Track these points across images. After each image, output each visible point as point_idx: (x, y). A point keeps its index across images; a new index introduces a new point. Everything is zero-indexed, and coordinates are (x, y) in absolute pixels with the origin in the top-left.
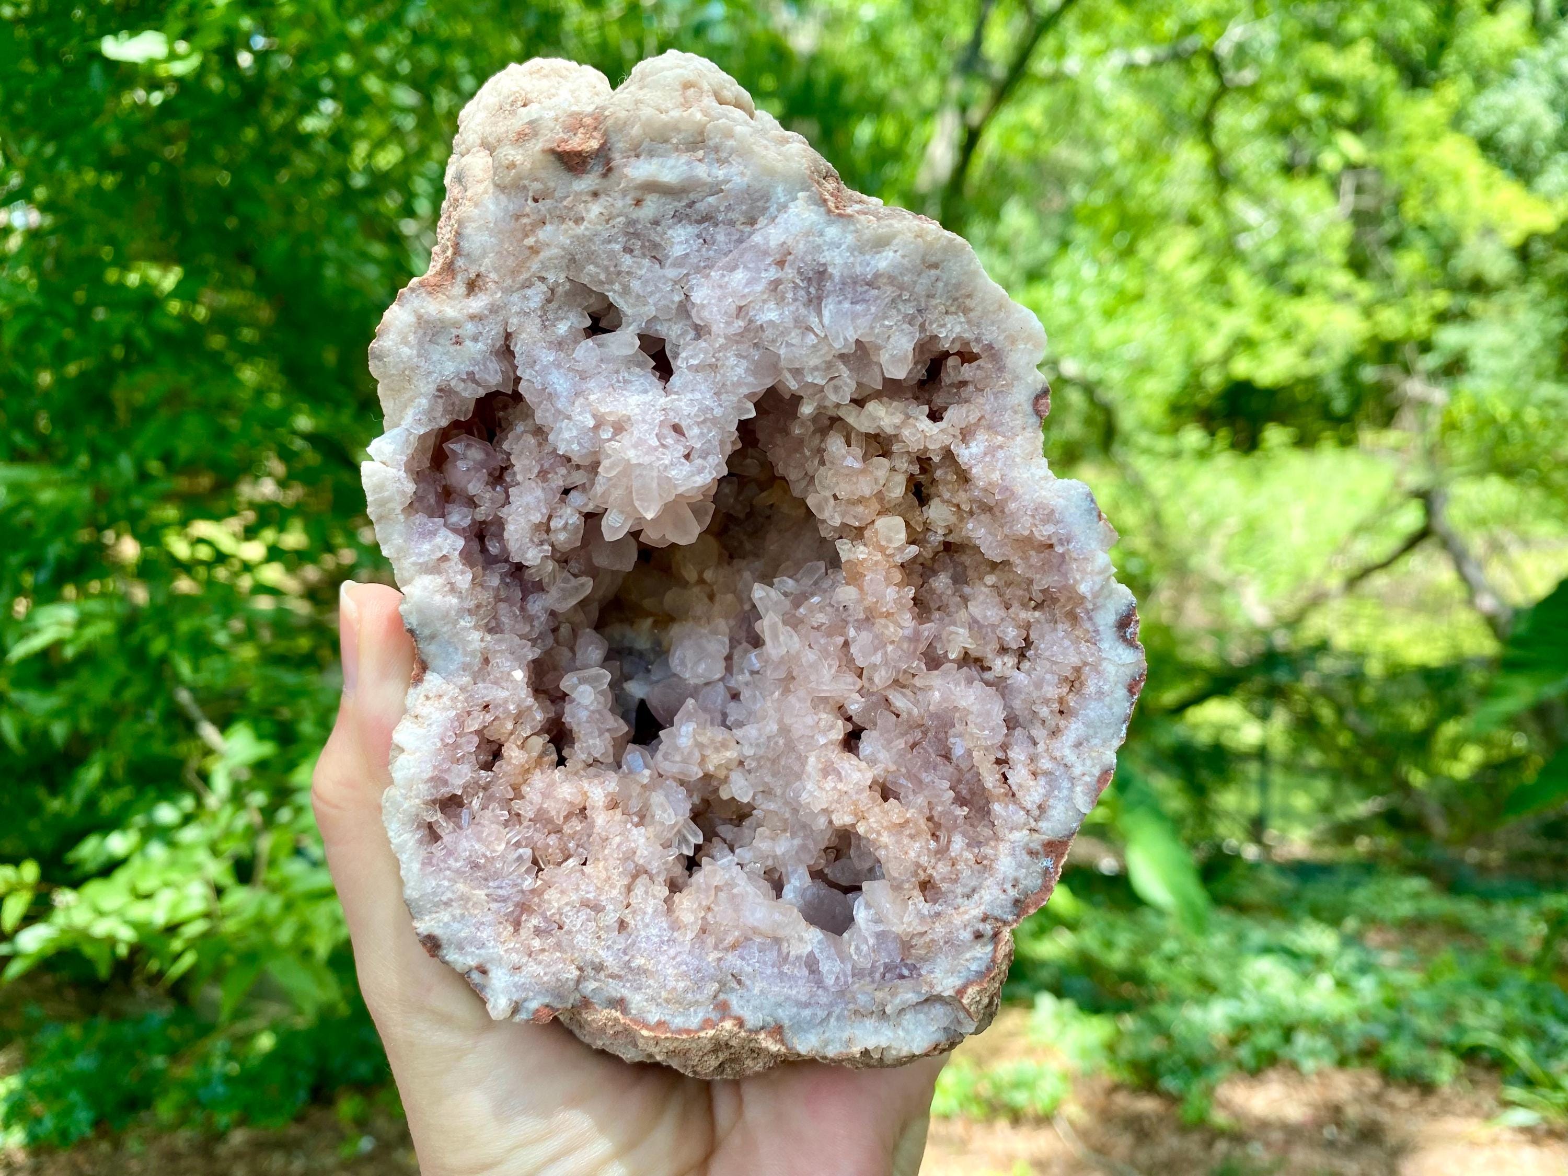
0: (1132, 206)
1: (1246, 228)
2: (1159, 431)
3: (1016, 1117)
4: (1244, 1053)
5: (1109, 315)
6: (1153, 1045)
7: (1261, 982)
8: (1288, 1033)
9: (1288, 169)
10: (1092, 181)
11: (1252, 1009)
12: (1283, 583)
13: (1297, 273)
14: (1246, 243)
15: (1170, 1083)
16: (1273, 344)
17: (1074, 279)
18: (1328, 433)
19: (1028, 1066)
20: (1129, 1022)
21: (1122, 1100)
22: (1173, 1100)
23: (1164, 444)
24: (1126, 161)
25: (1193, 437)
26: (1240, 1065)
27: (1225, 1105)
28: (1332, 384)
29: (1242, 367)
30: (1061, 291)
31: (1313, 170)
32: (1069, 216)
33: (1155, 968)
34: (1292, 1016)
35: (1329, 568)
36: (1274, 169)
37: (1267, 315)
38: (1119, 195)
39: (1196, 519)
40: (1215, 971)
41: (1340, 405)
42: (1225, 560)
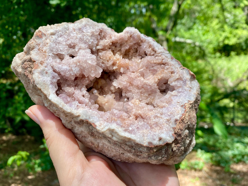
0: (206, 15)
1: (228, 18)
2: (212, 54)
3: (195, 170)
4: (235, 160)
5: (204, 35)
6: (219, 158)
7: (237, 148)
8: (243, 156)
9: (235, 7)
10: (199, 12)
11: (236, 152)
12: (235, 78)
13: (236, 25)
14: (227, 20)
15: (222, 165)
16: (232, 38)
17: (198, 28)
18: (242, 52)
19: (197, 161)
20: (214, 154)
21: (214, 167)
22: (223, 167)
23: (213, 56)
24: (205, 8)
25: (218, 54)
26: (235, 162)
27: (232, 168)
28: (243, 44)
29: (226, 42)
30: (196, 31)
31: (239, 7)
32: (196, 18)
33: (218, 145)
34: (244, 153)
35: (243, 76)
36: (232, 7)
37: (231, 33)
38: (204, 14)
39: (219, 68)
40: (229, 145)
41: (244, 47)
42: (224, 75)
